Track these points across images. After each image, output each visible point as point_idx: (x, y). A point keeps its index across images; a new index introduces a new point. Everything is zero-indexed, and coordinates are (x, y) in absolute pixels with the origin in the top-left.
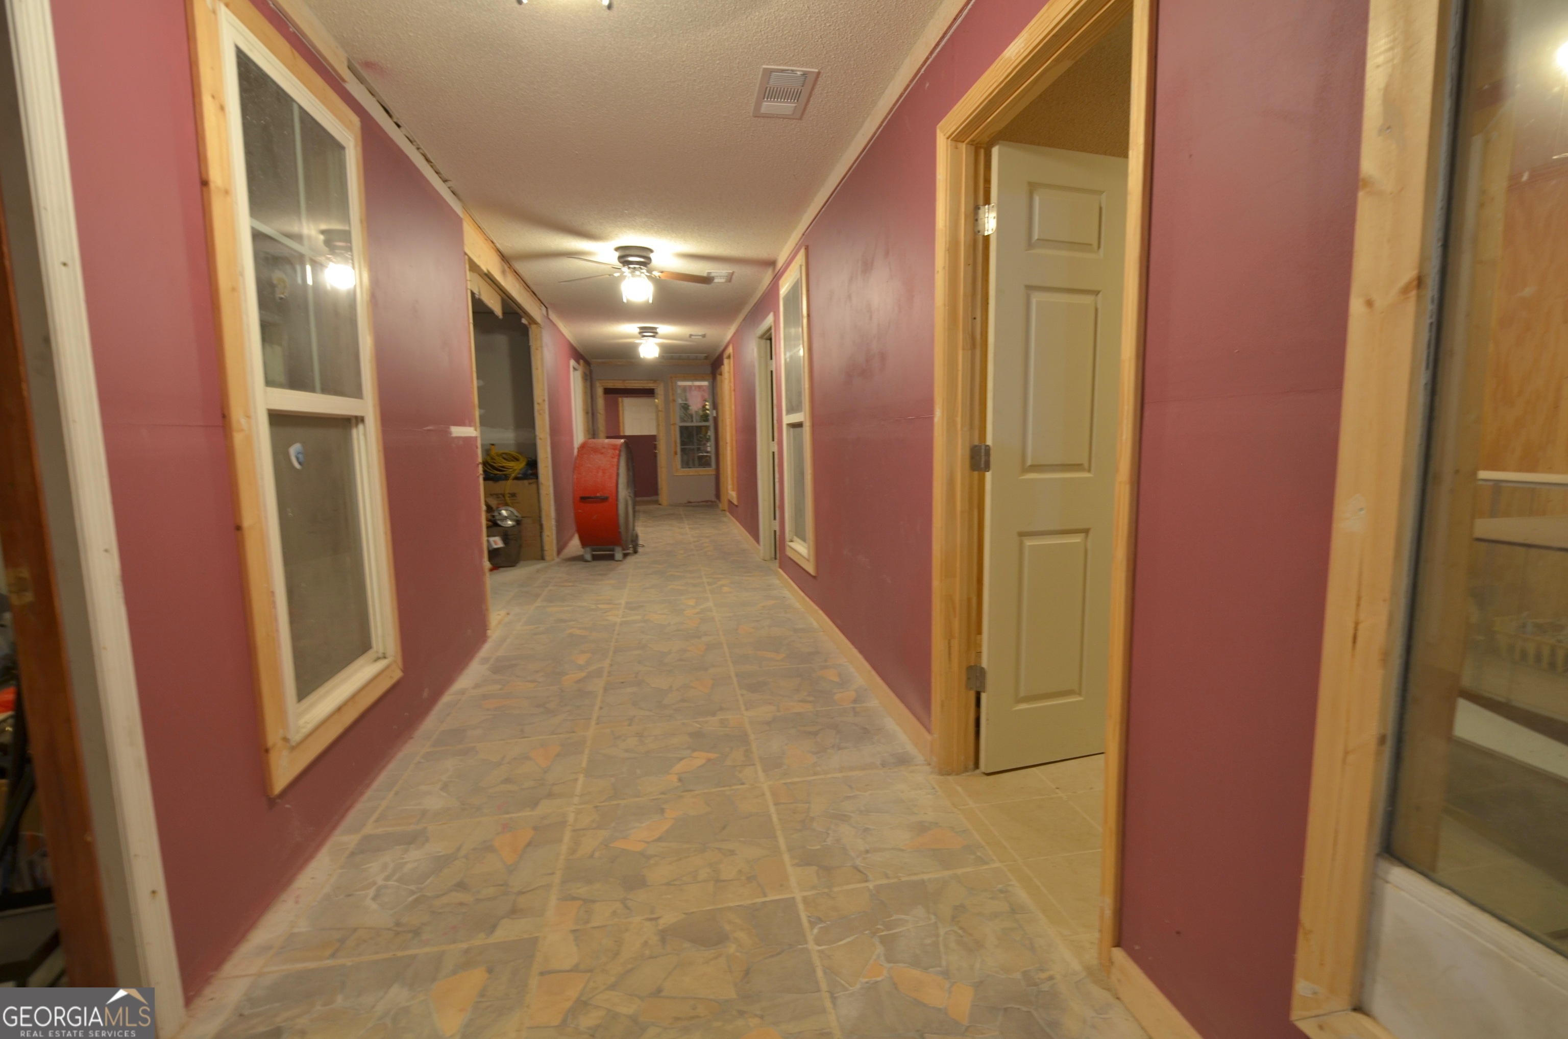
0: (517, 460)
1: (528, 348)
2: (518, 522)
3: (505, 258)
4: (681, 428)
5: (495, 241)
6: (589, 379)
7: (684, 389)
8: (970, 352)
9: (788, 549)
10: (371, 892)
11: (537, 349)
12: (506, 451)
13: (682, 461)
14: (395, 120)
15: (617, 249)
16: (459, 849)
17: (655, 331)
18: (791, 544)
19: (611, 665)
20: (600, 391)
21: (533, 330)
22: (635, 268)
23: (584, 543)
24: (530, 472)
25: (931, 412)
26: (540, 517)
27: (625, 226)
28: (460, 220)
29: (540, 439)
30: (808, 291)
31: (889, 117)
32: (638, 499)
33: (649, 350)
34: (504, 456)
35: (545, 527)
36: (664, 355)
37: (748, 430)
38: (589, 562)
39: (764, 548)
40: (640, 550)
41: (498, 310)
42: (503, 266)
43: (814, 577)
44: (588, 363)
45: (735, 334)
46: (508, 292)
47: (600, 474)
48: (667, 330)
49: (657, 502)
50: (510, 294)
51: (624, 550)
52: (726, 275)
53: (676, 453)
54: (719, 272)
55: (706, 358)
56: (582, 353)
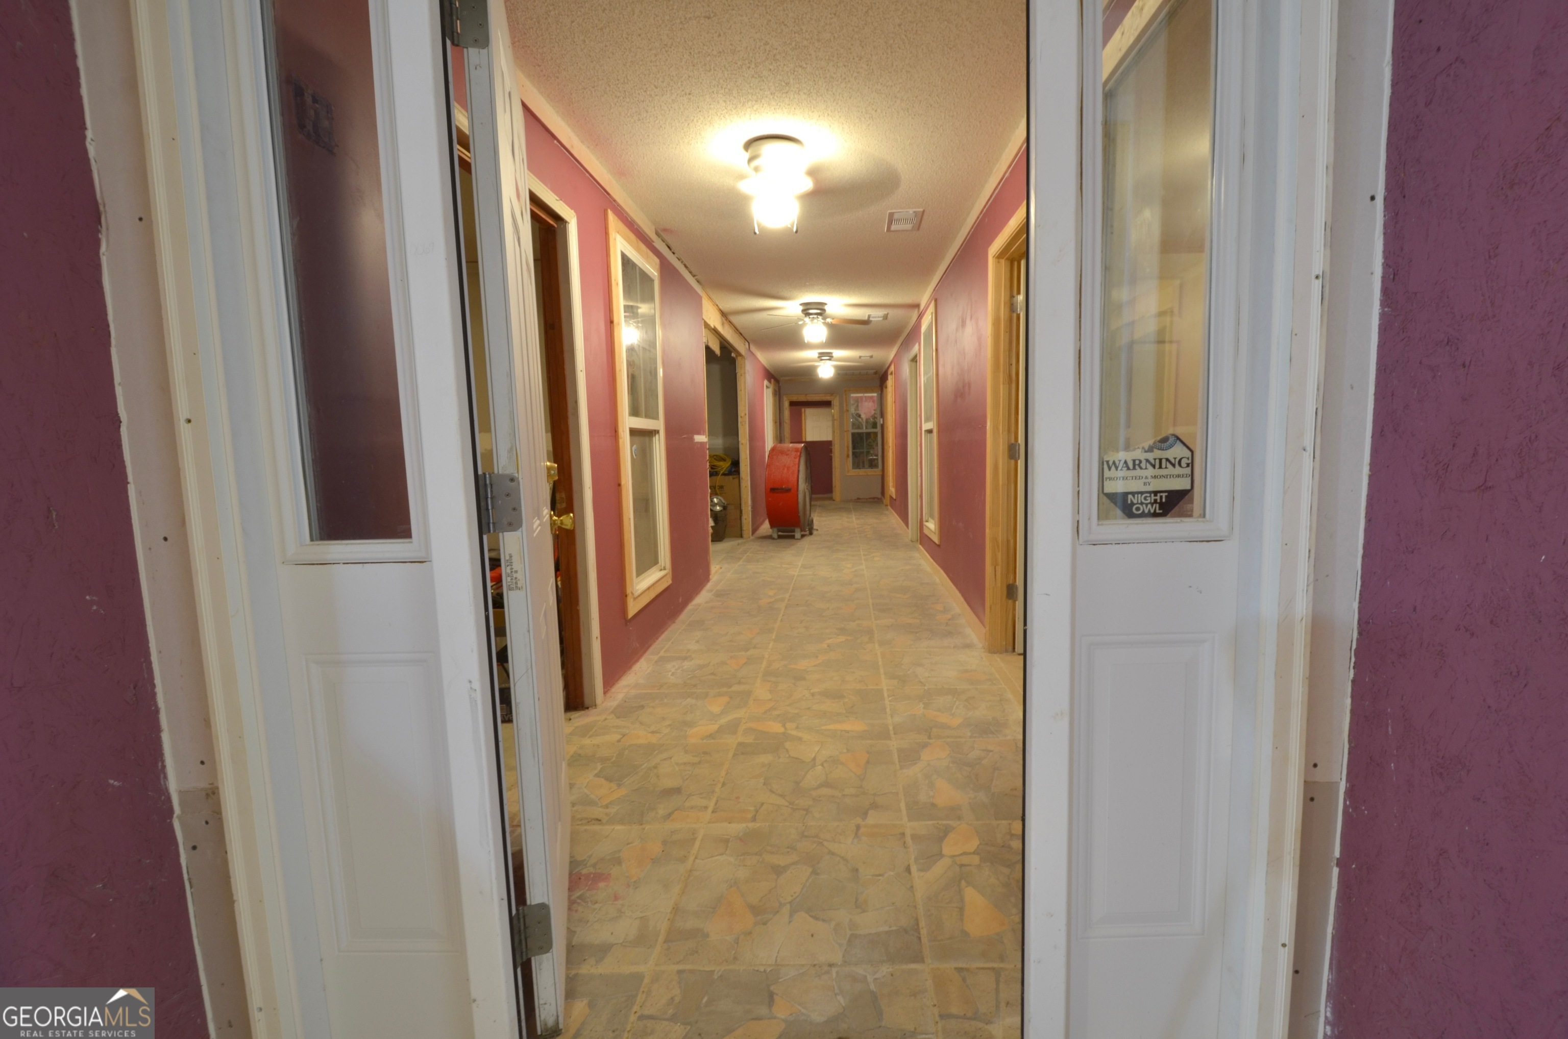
0: (724, 460)
1: (735, 375)
2: (725, 508)
3: (724, 314)
4: (853, 434)
5: (719, 305)
6: (778, 394)
7: (857, 400)
8: (1008, 385)
9: (924, 527)
10: (670, 673)
11: (741, 375)
12: (717, 454)
13: (854, 464)
14: (673, 251)
15: (801, 305)
16: (710, 662)
17: (831, 355)
18: (927, 524)
19: (790, 596)
20: (786, 404)
21: (739, 361)
22: (813, 317)
23: (772, 525)
24: (733, 470)
25: (985, 422)
26: (740, 504)
27: (807, 291)
28: (700, 298)
29: (742, 444)
30: (936, 332)
31: (973, 230)
32: (814, 496)
33: (826, 372)
34: (715, 457)
35: (743, 512)
36: (840, 372)
37: (902, 435)
38: (776, 539)
39: (910, 533)
40: (815, 532)
41: (718, 351)
42: (722, 320)
43: (939, 546)
44: (777, 381)
45: (895, 355)
46: (725, 337)
47: (785, 470)
48: (840, 354)
49: (831, 499)
50: (726, 339)
51: (801, 531)
52: (883, 315)
53: (848, 456)
54: (876, 315)
55: (876, 373)
56: (772, 372)
